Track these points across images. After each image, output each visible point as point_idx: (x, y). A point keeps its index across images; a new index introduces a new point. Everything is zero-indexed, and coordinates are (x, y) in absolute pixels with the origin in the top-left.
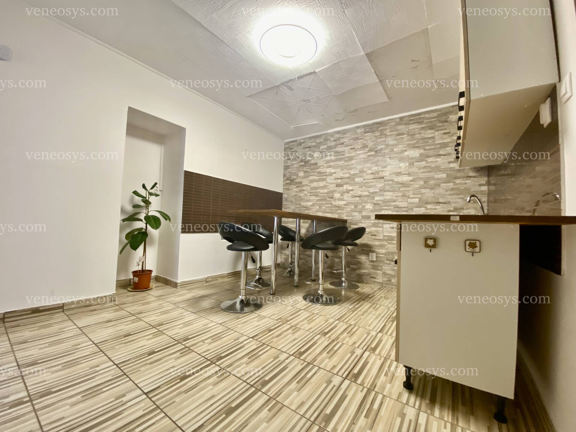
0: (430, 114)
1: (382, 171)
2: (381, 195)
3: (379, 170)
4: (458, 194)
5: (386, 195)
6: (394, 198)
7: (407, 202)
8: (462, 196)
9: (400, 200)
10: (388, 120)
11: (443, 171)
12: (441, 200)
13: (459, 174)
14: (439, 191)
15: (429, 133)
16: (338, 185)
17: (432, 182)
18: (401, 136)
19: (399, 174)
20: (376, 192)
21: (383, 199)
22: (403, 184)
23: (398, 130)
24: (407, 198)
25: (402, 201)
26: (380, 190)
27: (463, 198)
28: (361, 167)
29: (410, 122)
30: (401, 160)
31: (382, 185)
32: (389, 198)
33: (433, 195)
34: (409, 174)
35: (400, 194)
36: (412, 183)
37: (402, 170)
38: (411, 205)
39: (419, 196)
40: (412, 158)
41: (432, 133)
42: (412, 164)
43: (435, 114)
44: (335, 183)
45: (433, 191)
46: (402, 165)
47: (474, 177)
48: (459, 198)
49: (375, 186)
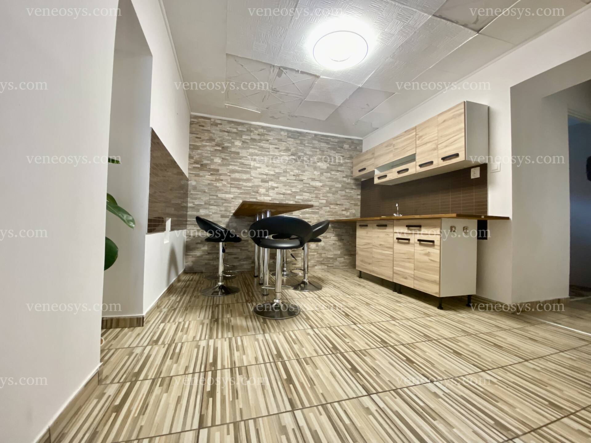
0: (333, 139)
1: (302, 175)
2: (301, 195)
3: (299, 173)
4: (347, 199)
5: (305, 195)
6: (310, 199)
7: (319, 202)
8: (349, 201)
9: (314, 200)
10: (306, 133)
11: (340, 182)
12: (338, 203)
13: (348, 186)
14: (338, 196)
15: (332, 153)
16: (263, 181)
17: (334, 189)
18: (315, 150)
19: (313, 179)
20: (297, 192)
21: (302, 198)
22: (316, 188)
23: (313, 144)
24: (318, 199)
25: (316, 201)
26: (300, 191)
27: (349, 202)
28: (285, 167)
29: (321, 141)
30: (315, 168)
31: (302, 186)
32: (306, 198)
33: (334, 199)
34: (320, 181)
35: (314, 196)
36: (322, 188)
37: (316, 177)
38: (322, 205)
39: (326, 198)
40: (322, 169)
41: (334, 154)
42: (322, 174)
43: (337, 140)
44: (260, 178)
45: (334, 196)
46: (315, 172)
47: (355, 189)
48: (348, 202)
49: (295, 186)
